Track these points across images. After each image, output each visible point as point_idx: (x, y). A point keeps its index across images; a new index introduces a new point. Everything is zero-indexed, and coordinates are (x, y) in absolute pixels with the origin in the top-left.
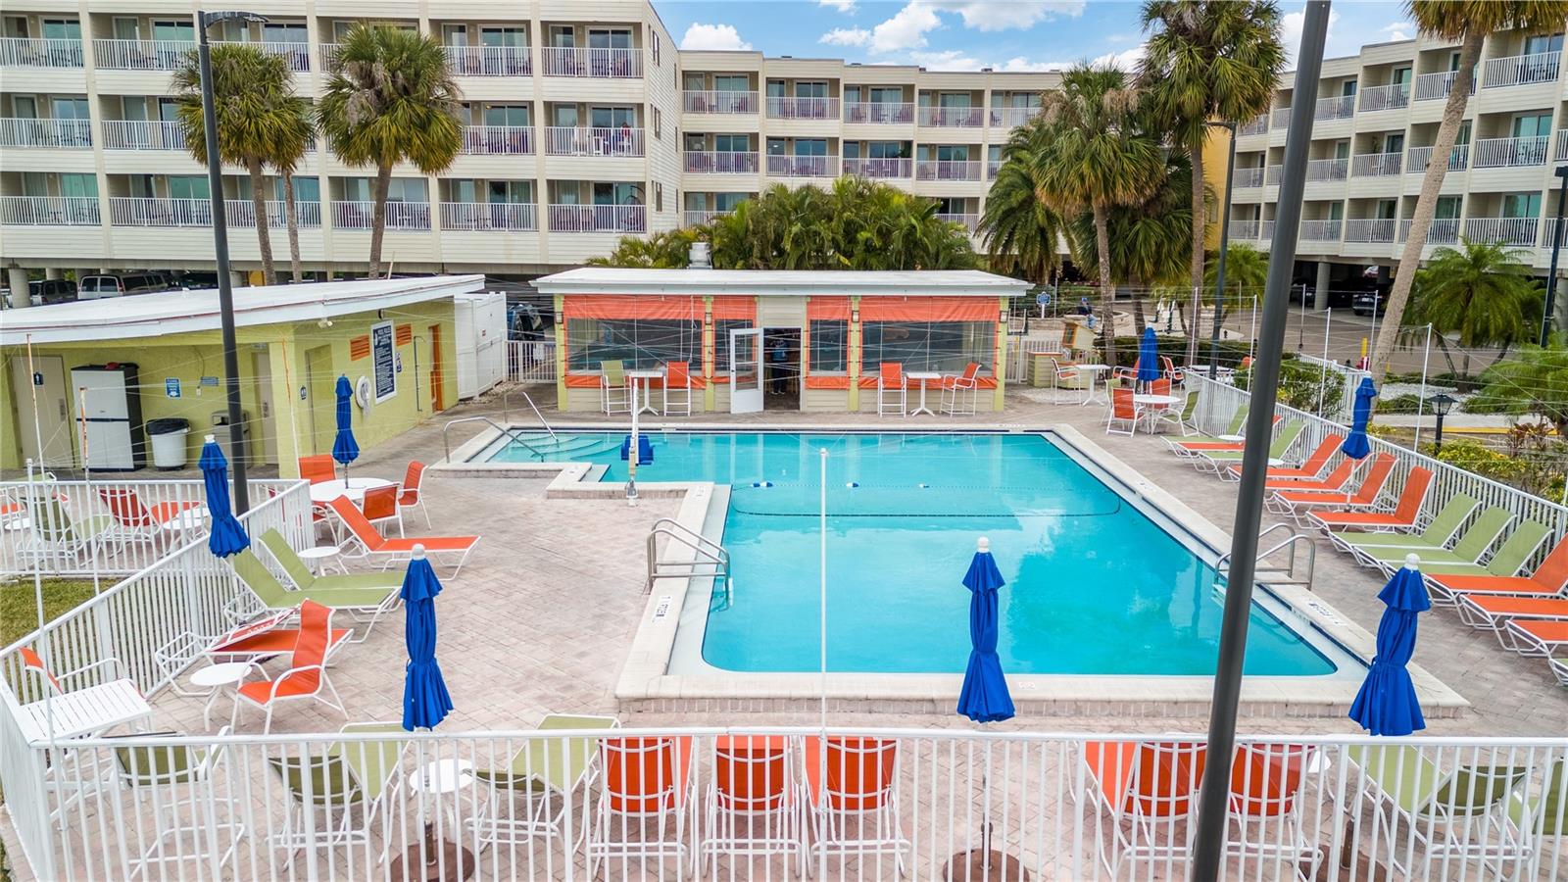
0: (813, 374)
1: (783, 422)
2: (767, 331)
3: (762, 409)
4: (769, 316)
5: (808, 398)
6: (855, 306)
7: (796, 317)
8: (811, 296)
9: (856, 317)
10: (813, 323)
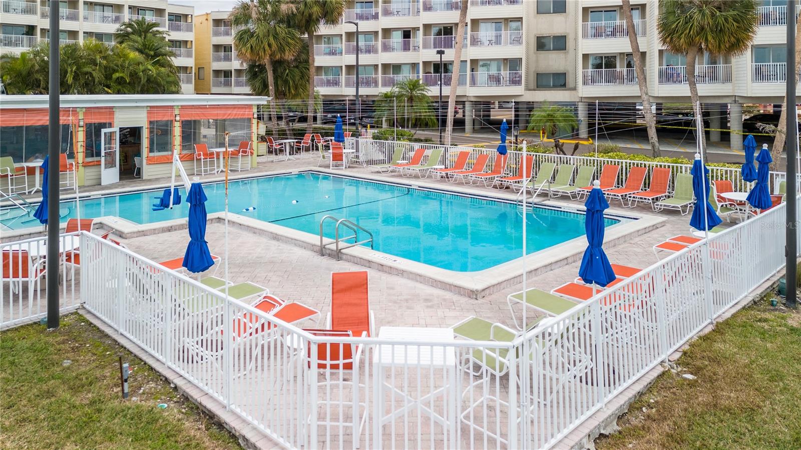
0: (151, 154)
1: (131, 187)
2: (121, 129)
3: (118, 180)
4: (123, 119)
5: (148, 171)
6: (177, 112)
7: (140, 119)
8: (151, 107)
9: (178, 118)
10: (151, 123)
